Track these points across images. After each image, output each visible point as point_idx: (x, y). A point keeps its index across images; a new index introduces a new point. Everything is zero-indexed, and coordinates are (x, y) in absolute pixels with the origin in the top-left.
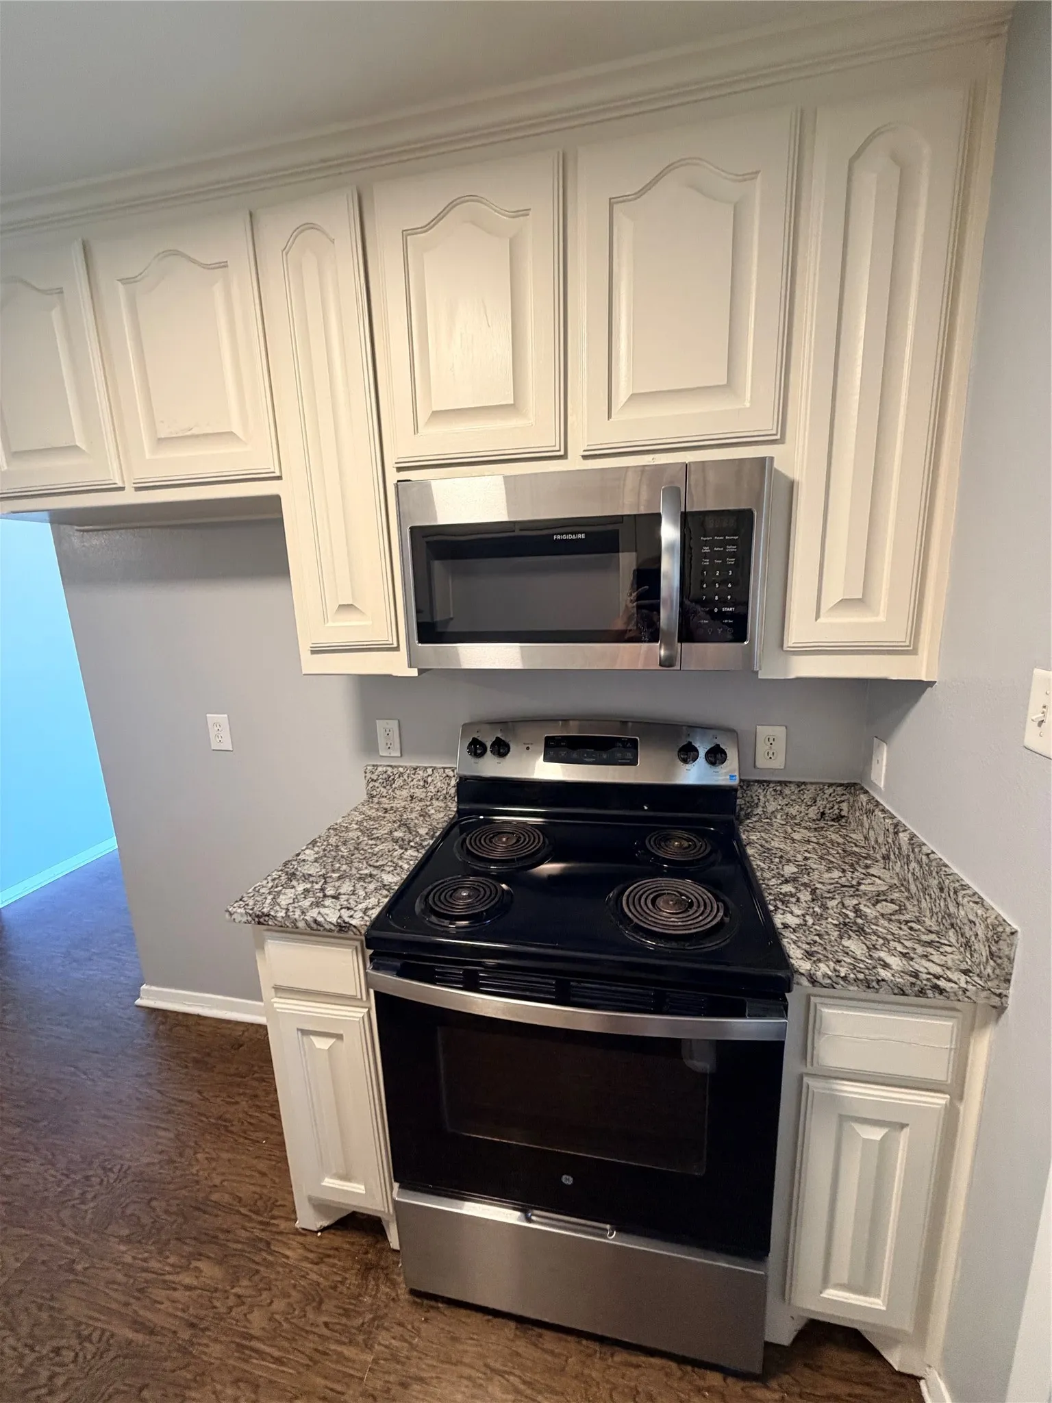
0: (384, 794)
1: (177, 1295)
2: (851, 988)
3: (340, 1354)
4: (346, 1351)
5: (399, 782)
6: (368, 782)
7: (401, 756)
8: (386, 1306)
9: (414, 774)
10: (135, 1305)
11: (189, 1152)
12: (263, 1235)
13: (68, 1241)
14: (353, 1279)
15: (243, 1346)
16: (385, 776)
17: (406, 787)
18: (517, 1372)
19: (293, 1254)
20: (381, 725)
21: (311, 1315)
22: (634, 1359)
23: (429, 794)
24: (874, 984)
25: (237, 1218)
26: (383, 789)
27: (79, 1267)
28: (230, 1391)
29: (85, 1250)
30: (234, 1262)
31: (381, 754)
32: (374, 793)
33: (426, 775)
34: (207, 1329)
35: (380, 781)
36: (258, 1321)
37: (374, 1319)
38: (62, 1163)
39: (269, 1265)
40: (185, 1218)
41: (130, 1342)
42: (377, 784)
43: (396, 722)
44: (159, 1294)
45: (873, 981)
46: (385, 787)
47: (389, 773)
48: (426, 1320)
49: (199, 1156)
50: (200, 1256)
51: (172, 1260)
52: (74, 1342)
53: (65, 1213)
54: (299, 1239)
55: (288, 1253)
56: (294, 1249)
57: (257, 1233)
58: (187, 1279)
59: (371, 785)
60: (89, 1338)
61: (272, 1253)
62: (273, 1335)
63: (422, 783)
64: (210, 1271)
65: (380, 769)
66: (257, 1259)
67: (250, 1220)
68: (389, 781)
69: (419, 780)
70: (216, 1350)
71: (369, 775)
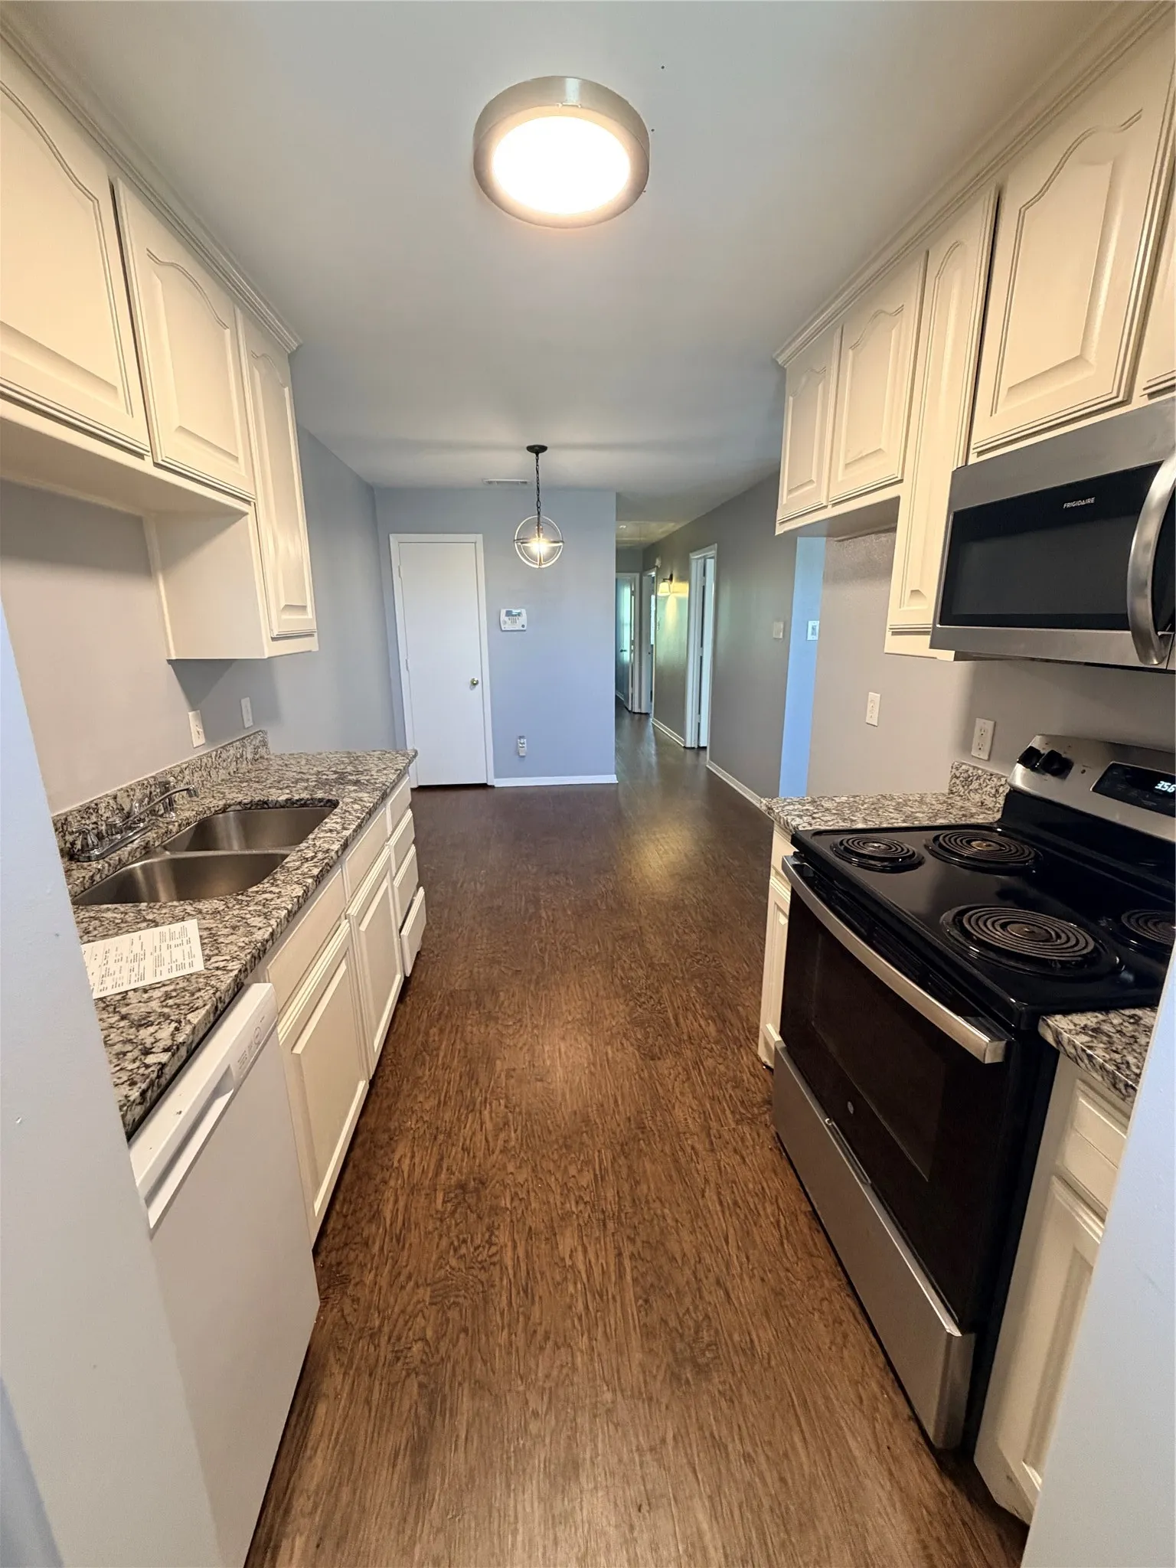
0: (961, 794)
1: (695, 1023)
2: (1095, 1075)
3: (725, 1110)
4: (728, 1112)
5: (975, 785)
6: (952, 778)
7: (989, 760)
8: (761, 1122)
9: (989, 780)
10: (681, 1011)
11: (748, 983)
12: (742, 1041)
13: (682, 971)
14: (759, 1098)
15: (698, 1064)
16: (965, 775)
17: (980, 791)
18: (788, 1222)
19: (746, 1060)
20: (979, 722)
21: (729, 1086)
22: (860, 1317)
23: (998, 805)
24: (1121, 1086)
25: (740, 1026)
26: (961, 788)
27: (677, 981)
28: (680, 1068)
29: (683, 978)
30: (723, 1036)
31: (973, 754)
32: (954, 790)
33: (999, 784)
34: (692, 1044)
35: (961, 779)
36: (709, 1063)
37: (749, 1119)
38: (703, 943)
39: (733, 1053)
40: (722, 1003)
41: (669, 1019)
42: (958, 782)
43: (991, 723)
44: (690, 1017)
45: (1121, 1081)
46: (963, 786)
47: (969, 772)
48: (771, 1149)
49: (750, 988)
50: (714, 1021)
51: (704, 1011)
52: (657, 1001)
53: (689, 960)
54: (755, 1059)
55: (745, 1058)
56: (748, 1058)
57: (741, 1038)
58: (702, 1023)
59: (953, 781)
60: (661, 1004)
61: (738, 1049)
62: (711, 1074)
63: (993, 791)
64: (712, 1030)
65: (964, 767)
66: (731, 1045)
67: (744, 1031)
68: (967, 781)
69: (992, 788)
70: (689, 1052)
71: (954, 770)
